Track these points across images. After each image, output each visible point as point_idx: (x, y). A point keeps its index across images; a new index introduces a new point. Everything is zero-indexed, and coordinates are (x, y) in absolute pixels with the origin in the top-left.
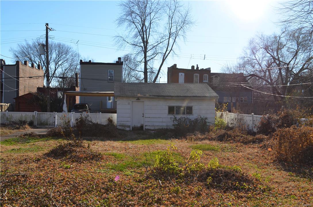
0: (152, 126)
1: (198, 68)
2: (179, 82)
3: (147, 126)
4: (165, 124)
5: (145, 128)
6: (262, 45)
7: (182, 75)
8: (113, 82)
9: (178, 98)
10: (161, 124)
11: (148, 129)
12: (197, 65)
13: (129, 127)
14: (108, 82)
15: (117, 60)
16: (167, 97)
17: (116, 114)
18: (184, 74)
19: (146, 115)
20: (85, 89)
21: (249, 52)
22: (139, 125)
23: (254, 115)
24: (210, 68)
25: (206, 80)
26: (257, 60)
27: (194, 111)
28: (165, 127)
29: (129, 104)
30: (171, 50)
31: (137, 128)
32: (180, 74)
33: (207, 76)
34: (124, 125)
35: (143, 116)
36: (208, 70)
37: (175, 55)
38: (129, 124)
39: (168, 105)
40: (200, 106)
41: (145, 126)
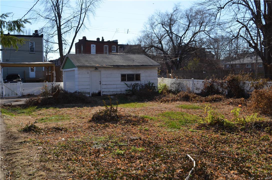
0: (108, 92)
1: (103, 40)
2: (91, 52)
3: (104, 92)
4: (119, 90)
5: (103, 94)
6: (159, 21)
7: (93, 46)
8: (35, 53)
9: (130, 67)
10: (115, 90)
11: (105, 94)
12: (103, 38)
13: (89, 93)
14: (30, 53)
15: (34, 32)
16: (120, 67)
17: (63, 83)
18: (95, 45)
19: (102, 83)
20: (7, 61)
21: (148, 26)
22: (97, 92)
23: (194, 79)
24: (117, 40)
25: (114, 51)
26: (155, 33)
27: (142, 78)
28: (119, 92)
29: (88, 73)
30: (82, 23)
31: (96, 94)
32: (92, 45)
33: (115, 47)
34: (84, 92)
35: (100, 84)
36: (115, 42)
37: (85, 29)
38: (88, 91)
39: (121, 73)
40: (146, 73)
41: (103, 92)
